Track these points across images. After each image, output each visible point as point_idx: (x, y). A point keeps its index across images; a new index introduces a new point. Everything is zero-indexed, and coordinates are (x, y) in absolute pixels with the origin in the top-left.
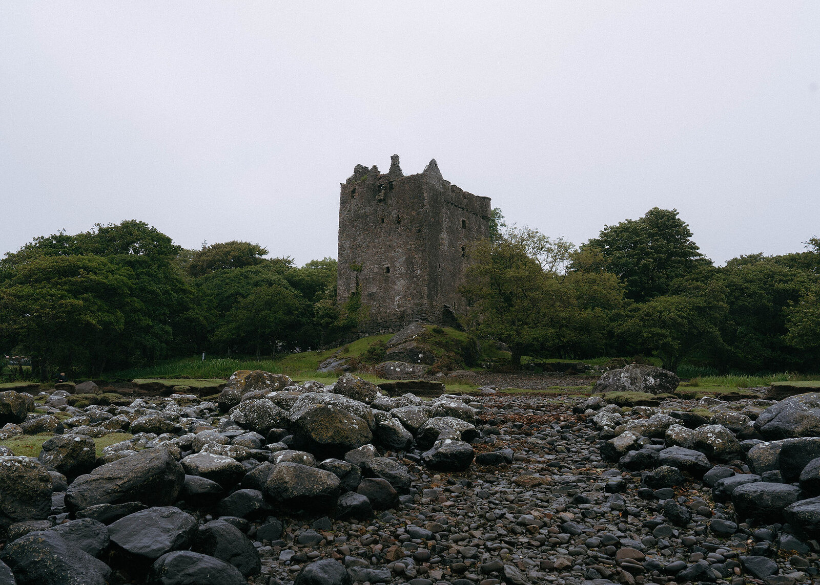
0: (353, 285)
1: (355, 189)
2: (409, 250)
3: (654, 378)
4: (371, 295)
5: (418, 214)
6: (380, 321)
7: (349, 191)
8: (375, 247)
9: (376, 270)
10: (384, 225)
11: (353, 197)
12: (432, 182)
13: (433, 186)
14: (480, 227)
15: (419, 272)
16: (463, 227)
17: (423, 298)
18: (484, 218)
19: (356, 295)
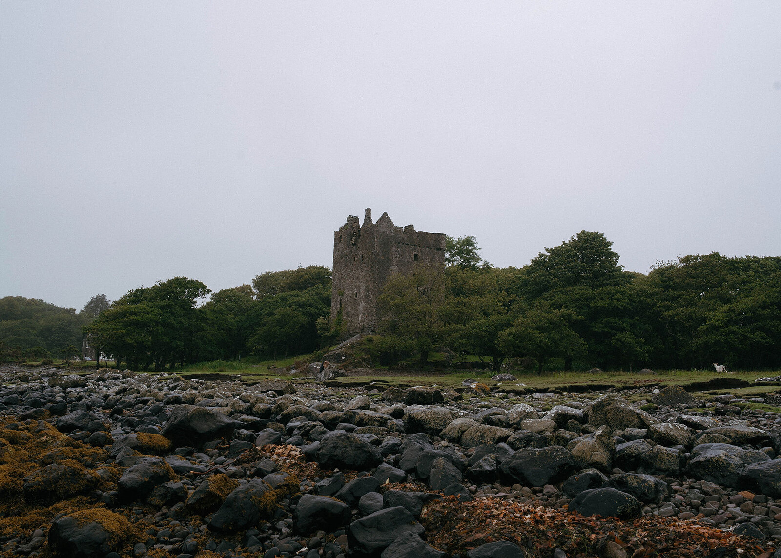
0: (339, 306)
1: (341, 236)
2: (367, 280)
3: (333, 374)
4: (348, 313)
5: (372, 254)
6: (352, 332)
7: (339, 238)
8: (350, 278)
9: (351, 295)
10: (355, 262)
11: (340, 241)
12: (382, 230)
13: (383, 232)
14: (434, 257)
15: (371, 297)
16: (415, 260)
17: (373, 315)
18: (438, 249)
19: (340, 313)
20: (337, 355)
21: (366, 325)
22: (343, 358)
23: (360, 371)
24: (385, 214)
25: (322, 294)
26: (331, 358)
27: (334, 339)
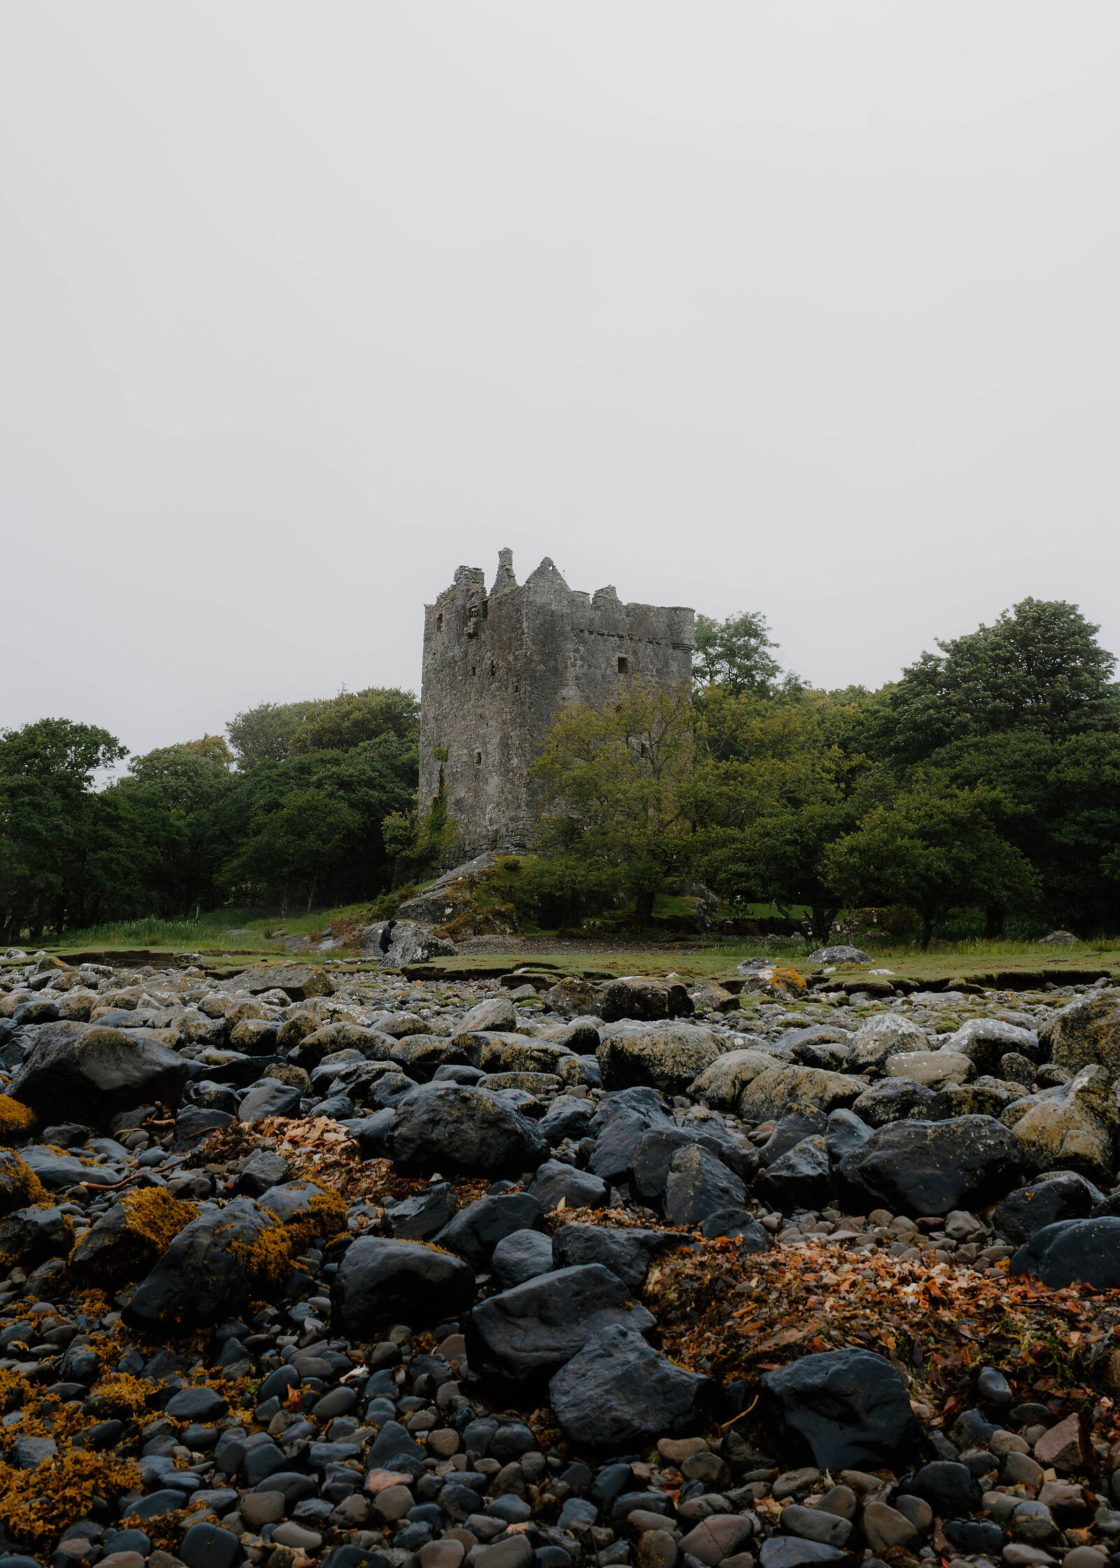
0: (436, 785)
1: (441, 615)
2: (504, 722)
3: (423, 948)
4: (458, 802)
5: (516, 658)
6: (467, 848)
7: (435, 619)
8: (464, 718)
9: (465, 759)
10: (476, 679)
11: (439, 628)
12: (540, 600)
13: (542, 607)
14: (667, 665)
15: (515, 761)
16: (620, 671)
17: (519, 807)
18: (676, 646)
19: (439, 802)
20: (435, 902)
21: (503, 830)
22: (448, 911)
23: (488, 943)
24: (547, 562)
25: (395, 757)
26: (420, 910)
27: (426, 865)
